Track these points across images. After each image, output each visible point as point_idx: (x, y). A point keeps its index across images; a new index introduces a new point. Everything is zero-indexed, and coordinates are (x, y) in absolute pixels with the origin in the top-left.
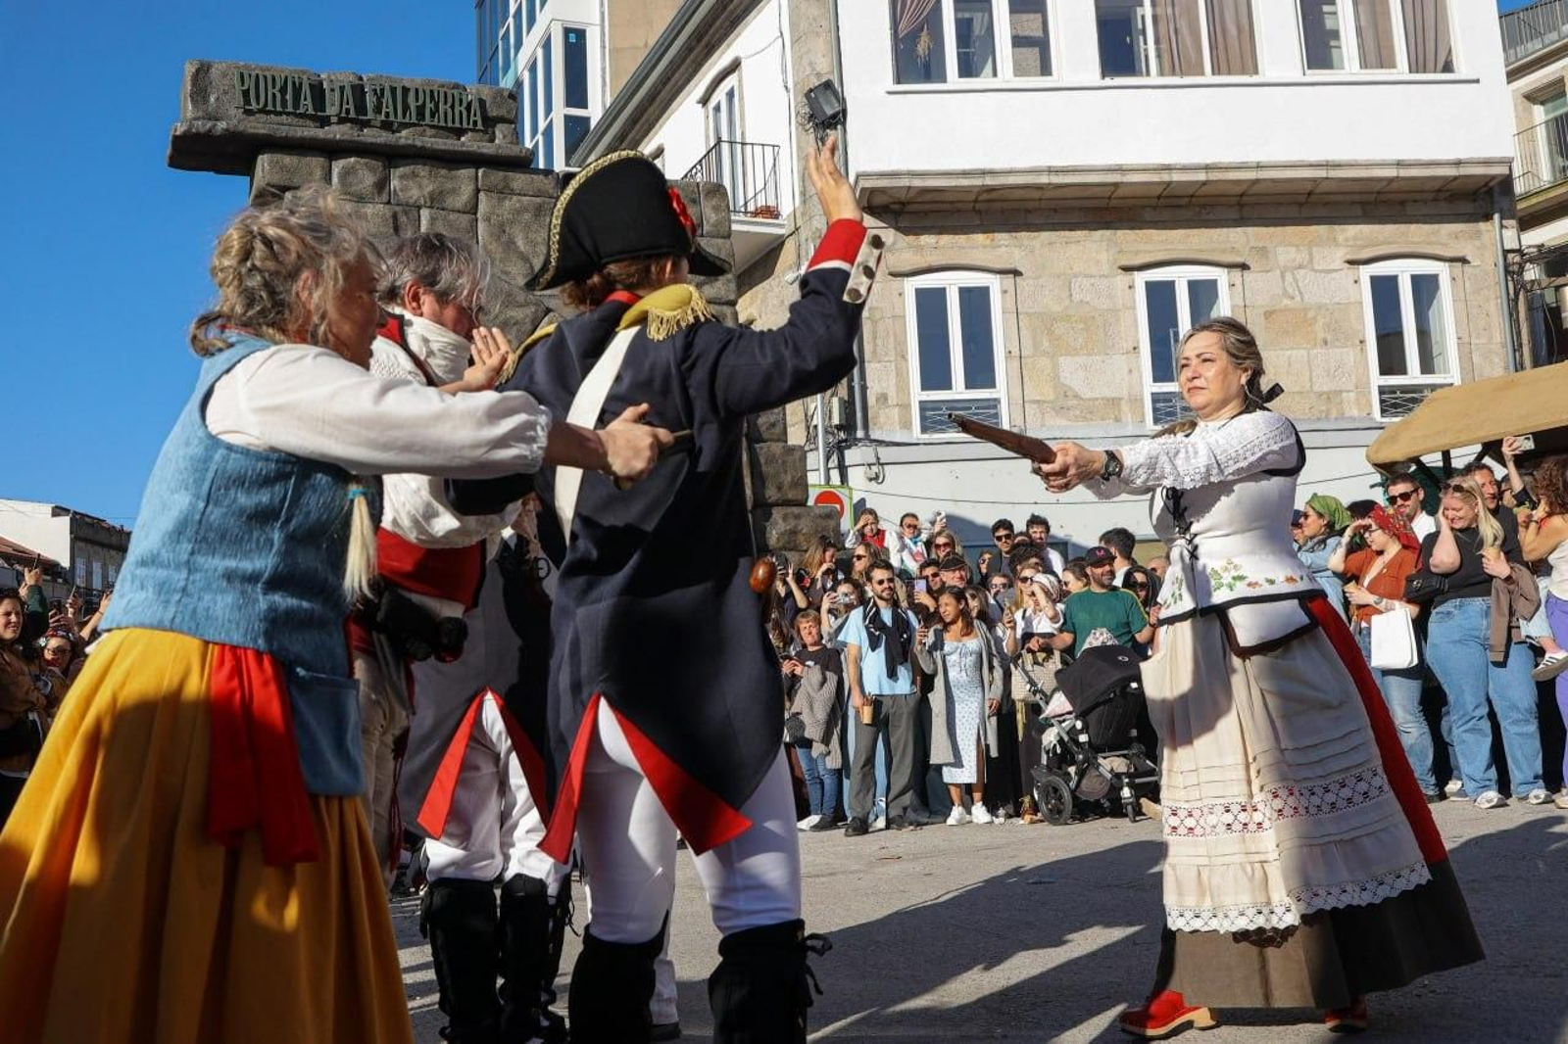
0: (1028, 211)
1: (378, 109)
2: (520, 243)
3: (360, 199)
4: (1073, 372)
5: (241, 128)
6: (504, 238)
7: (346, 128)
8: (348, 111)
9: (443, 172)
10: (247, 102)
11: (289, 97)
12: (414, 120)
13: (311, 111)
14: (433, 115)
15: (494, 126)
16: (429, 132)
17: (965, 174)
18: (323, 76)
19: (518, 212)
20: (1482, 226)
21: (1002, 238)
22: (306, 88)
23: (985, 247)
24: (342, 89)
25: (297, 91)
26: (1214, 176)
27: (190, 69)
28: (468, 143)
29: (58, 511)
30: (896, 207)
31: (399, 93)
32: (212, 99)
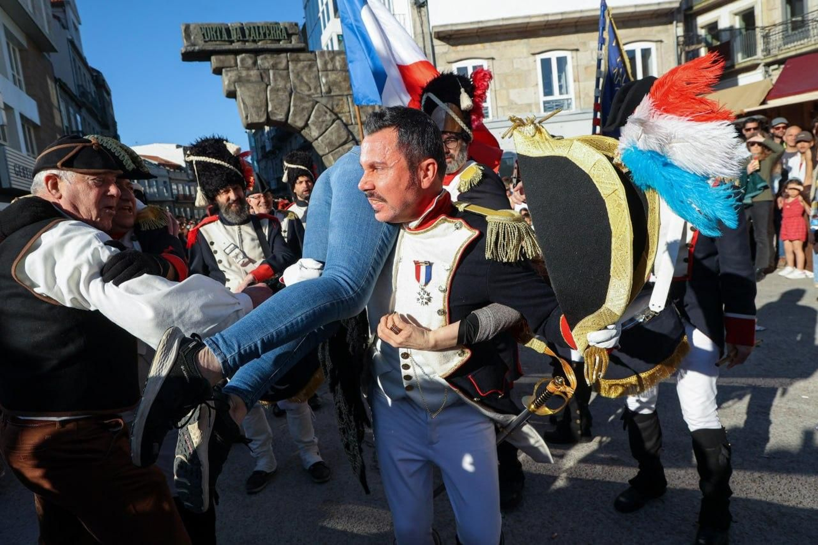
0: (497, 34)
1: (250, 35)
2: (305, 79)
3: (248, 69)
4: (514, 94)
5: (204, 48)
6: (300, 78)
7: (240, 43)
8: (239, 38)
9: (275, 56)
10: (204, 38)
11: (218, 34)
12: (263, 38)
13: (227, 39)
14: (269, 35)
15: (291, 37)
16: (269, 42)
17: (471, 23)
18: (229, 25)
19: (303, 68)
20: (669, 26)
21: (487, 45)
22: (224, 30)
23: (481, 49)
24: (236, 29)
25: (221, 32)
26: (565, 16)
27: (183, 28)
28: (283, 44)
29: (178, 146)
30: (448, 37)
31: (256, 28)
32: (192, 38)
